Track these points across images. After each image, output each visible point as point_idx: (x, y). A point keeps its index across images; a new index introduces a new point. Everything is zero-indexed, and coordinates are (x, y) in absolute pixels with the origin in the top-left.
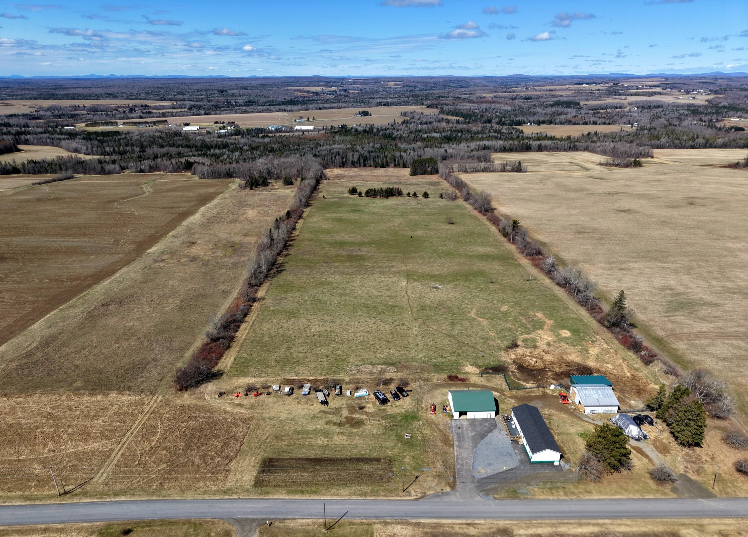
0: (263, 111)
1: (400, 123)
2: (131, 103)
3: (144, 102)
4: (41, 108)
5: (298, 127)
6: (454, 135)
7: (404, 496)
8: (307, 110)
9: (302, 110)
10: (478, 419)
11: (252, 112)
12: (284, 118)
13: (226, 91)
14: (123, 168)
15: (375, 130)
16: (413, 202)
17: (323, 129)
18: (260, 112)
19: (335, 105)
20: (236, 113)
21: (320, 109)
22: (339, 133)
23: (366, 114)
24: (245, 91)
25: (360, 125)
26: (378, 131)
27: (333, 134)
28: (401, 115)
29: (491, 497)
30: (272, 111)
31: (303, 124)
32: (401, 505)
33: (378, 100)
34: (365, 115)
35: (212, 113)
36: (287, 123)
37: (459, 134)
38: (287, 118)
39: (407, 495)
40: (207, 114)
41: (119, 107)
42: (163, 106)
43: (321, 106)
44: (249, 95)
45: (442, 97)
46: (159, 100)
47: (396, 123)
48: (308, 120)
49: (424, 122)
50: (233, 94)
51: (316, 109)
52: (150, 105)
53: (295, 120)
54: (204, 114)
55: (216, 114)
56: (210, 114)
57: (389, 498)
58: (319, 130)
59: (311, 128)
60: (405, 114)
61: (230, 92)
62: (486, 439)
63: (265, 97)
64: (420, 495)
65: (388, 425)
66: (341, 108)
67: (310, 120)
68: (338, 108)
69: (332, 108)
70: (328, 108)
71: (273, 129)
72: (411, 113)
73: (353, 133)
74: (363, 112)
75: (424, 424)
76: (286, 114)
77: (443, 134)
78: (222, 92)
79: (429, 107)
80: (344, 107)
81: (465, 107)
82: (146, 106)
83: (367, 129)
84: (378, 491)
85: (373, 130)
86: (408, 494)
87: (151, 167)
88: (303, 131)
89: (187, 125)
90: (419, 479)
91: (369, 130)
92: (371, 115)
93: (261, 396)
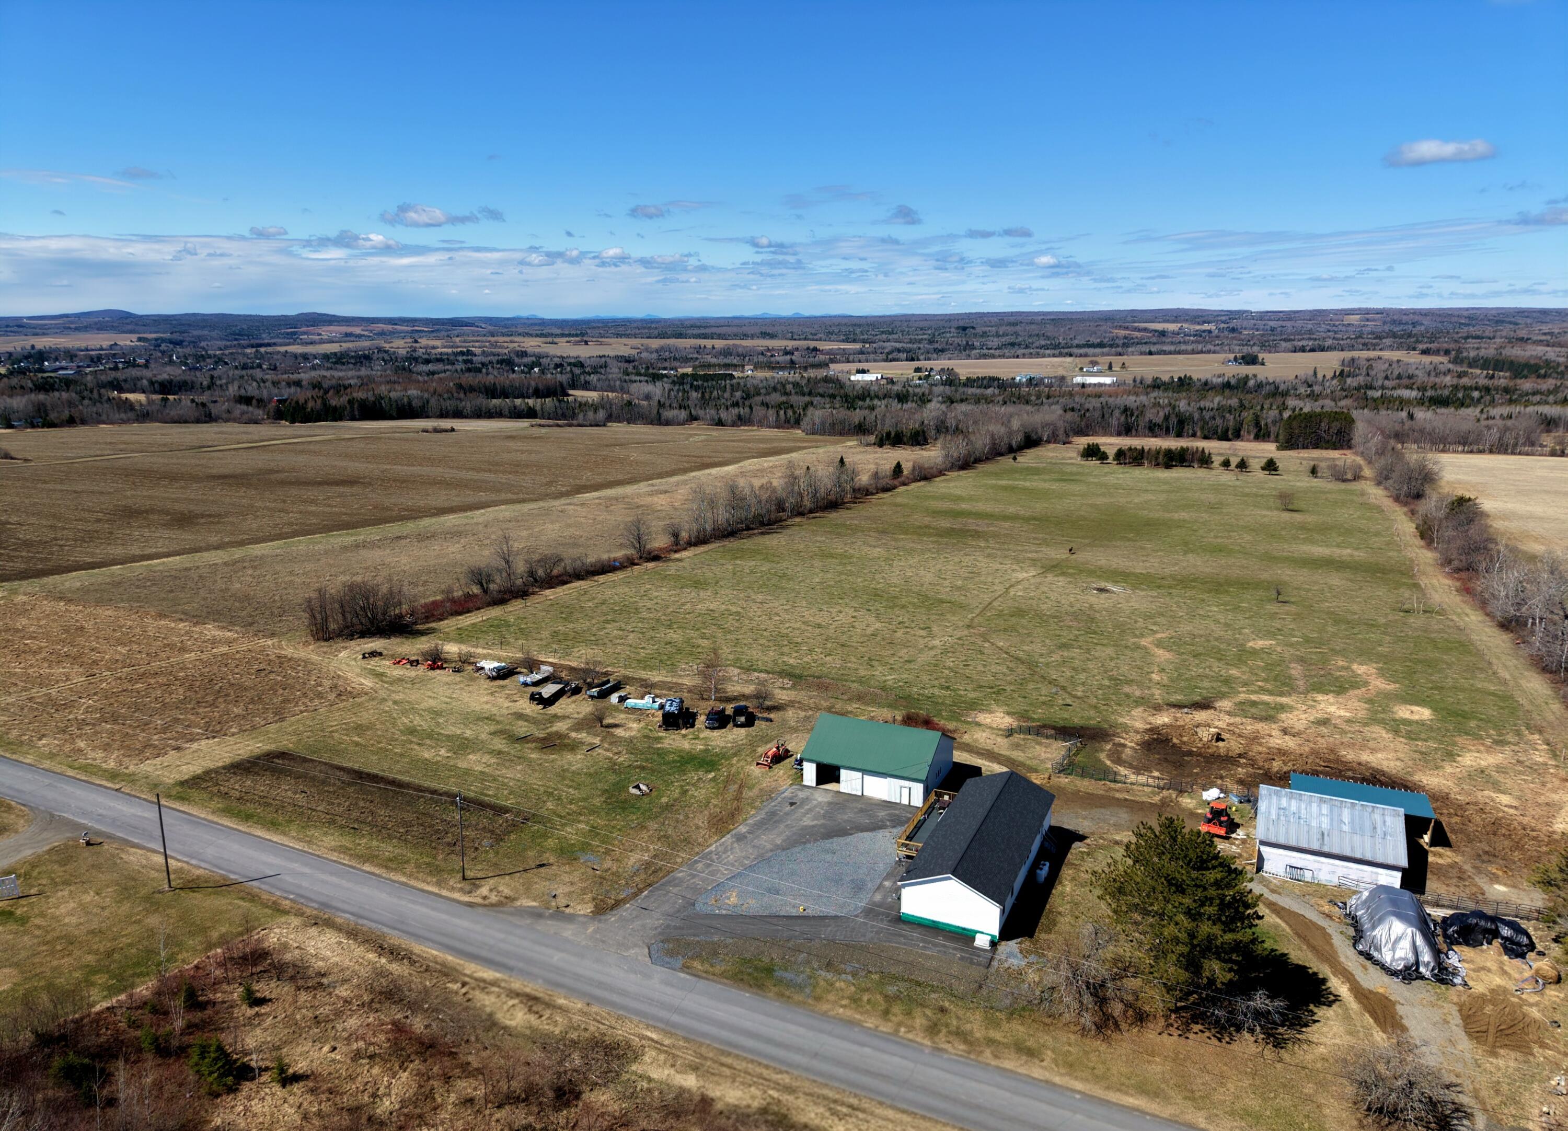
0: (1024, 356)
1: (1329, 375)
2: (790, 344)
3: (812, 344)
4: (647, 349)
5: (1079, 380)
6: (1460, 395)
7: (453, 889)
10: (870, 799)
11: (1002, 357)
12: (1060, 366)
14: (693, 418)
15: (1251, 383)
16: (1227, 477)
17: (1135, 382)
18: (1018, 357)
19: (1189, 348)
20: (969, 357)
21: (1151, 353)
22: (1164, 388)
23: (1251, 362)
24: (1010, 329)
26: (1260, 386)
28: (1341, 365)
29: (680, 961)
30: (1044, 356)
31: (1093, 375)
32: (414, 902)
33: (1300, 344)
34: (1248, 363)
35: (922, 357)
36: (1061, 372)
37: (1476, 394)
38: (1068, 365)
39: (461, 890)
40: (913, 359)
41: (768, 350)
42: (844, 349)
43: (1156, 350)
44: (1016, 334)
46: (843, 341)
47: (1319, 375)
48: (1110, 367)
50: (985, 333)
51: (1142, 353)
52: (820, 347)
53: (1081, 369)
54: (907, 360)
55: (929, 359)
56: (918, 360)
57: (413, 882)
58: (1122, 385)
59: (1108, 380)
60: (1351, 363)
61: (979, 330)
62: (837, 843)
63: (1048, 338)
64: (494, 898)
65: (626, 764)
66: (1202, 352)
67: (1115, 369)
68: (1193, 352)
69: (1179, 353)
70: (1170, 353)
71: (1023, 381)
72: (1369, 362)
73: (1196, 388)
74: (1245, 359)
75: (714, 779)
76: (1069, 359)
77: (1429, 393)
78: (964, 329)
79: (1425, 352)
80: (1209, 352)
81: (1528, 354)
82: (815, 349)
83: (1233, 382)
84: (407, 862)
85: (1246, 383)
86: (468, 888)
87: (739, 417)
88: (1083, 385)
89: (863, 372)
90: (542, 870)
91: (1239, 383)
92: (1263, 364)
93: (438, 671)
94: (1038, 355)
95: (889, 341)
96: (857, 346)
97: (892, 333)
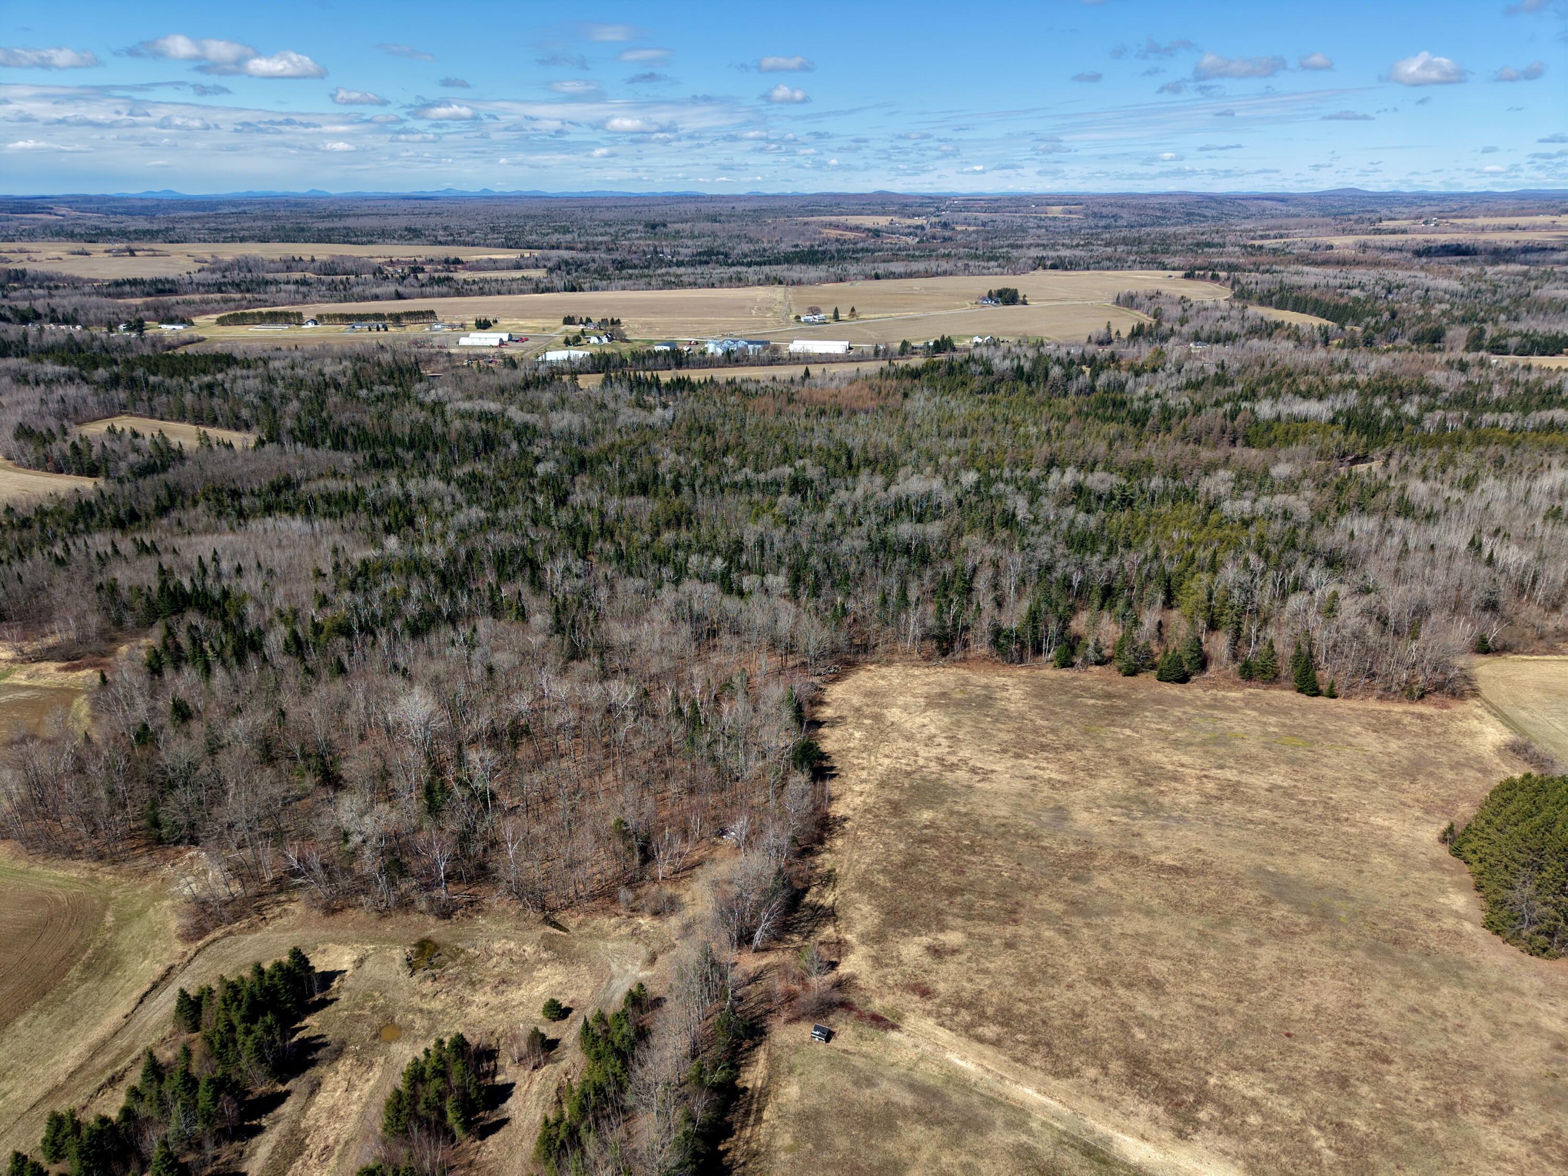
0: (721, 283)
1: (1126, 335)
3: (453, 252)
4: (214, 265)
5: (797, 346)
8: (841, 280)
9: (827, 281)
11: (694, 285)
12: (769, 309)
13: (665, 225)
15: (1053, 368)
17: (877, 352)
18: (713, 286)
19: (920, 266)
20: (649, 286)
21: (877, 277)
22: (925, 378)
23: (1008, 297)
24: (707, 226)
25: (995, 343)
26: (1065, 370)
27: (907, 383)
28: (1118, 302)
30: (747, 283)
31: (815, 332)
33: (1034, 253)
34: (1006, 303)
35: (587, 286)
36: (770, 326)
38: (778, 308)
40: (573, 289)
41: (392, 263)
42: (495, 261)
43: (881, 268)
44: (714, 235)
45: (1209, 245)
46: (502, 246)
47: (1113, 333)
48: (836, 317)
49: (1203, 335)
50: (677, 232)
51: (867, 277)
52: (463, 258)
53: (798, 318)
54: (566, 290)
55: (596, 289)
56: (582, 290)
58: (862, 358)
59: (837, 347)
60: (1128, 301)
61: (672, 228)
63: (751, 241)
66: (937, 274)
67: (843, 315)
68: (928, 274)
69: (910, 275)
70: (900, 276)
71: (720, 351)
72: (1151, 298)
73: (976, 384)
74: (1000, 293)
76: (777, 293)
78: (654, 227)
79: (1190, 275)
80: (945, 273)
82: (457, 261)
83: (1027, 366)
85: (1045, 369)
89: (486, 325)
91: (1034, 368)
92: (1025, 303)
94: (739, 281)
95: (557, 247)
96: (512, 255)
97: (566, 231)
